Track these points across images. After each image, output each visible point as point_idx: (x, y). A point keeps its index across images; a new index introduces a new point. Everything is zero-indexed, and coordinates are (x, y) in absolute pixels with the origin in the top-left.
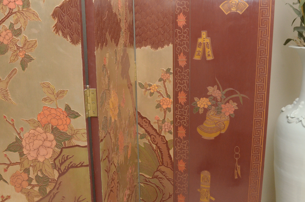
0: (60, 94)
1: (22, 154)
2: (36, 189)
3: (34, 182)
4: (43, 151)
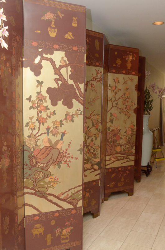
0: (133, 123)
1: (126, 133)
2: (128, 140)
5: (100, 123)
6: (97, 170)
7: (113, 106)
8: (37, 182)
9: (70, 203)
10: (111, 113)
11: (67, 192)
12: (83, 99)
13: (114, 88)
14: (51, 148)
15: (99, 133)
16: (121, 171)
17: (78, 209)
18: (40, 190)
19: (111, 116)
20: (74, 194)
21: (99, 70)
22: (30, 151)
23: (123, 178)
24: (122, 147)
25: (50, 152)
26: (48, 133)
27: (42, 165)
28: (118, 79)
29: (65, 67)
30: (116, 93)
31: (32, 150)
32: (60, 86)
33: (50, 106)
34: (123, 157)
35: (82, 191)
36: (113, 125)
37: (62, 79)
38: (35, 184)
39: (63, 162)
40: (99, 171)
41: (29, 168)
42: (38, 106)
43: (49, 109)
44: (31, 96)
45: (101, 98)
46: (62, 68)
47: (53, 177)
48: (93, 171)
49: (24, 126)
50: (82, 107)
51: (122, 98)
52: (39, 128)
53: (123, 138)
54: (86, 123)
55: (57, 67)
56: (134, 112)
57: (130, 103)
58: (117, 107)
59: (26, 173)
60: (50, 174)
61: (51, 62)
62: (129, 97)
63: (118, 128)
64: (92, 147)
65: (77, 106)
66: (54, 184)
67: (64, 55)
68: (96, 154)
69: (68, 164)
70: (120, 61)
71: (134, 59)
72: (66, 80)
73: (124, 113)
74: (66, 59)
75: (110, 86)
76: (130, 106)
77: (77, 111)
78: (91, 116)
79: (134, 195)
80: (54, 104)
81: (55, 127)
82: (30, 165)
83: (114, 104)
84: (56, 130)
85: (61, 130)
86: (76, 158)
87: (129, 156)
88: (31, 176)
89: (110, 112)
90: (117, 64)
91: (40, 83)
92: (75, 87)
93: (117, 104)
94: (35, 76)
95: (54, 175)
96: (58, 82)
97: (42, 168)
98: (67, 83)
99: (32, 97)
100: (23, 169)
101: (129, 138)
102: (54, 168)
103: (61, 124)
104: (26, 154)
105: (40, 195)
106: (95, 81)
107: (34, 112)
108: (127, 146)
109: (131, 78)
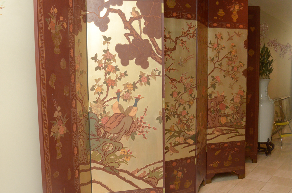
0: (242, 88)
1: (233, 101)
2: (235, 109)
3: (235, 108)
4: (238, 100)
5: (194, 87)
6: (191, 145)
7: (215, 68)
8: (106, 155)
9: (148, 182)
10: (212, 77)
11: (143, 168)
12: (161, 57)
13: (216, 46)
14: (122, 115)
15: (194, 100)
16: (227, 147)
17: (158, 190)
18: (109, 165)
19: (213, 80)
20: (152, 171)
21: (191, 24)
22: (97, 119)
23: (230, 156)
24: (229, 118)
25: (121, 120)
26: (118, 98)
27: (112, 135)
28: (220, 34)
29: (137, 19)
30: (219, 52)
31: (100, 118)
32: (131, 42)
33: (120, 66)
34: (230, 130)
35: (162, 168)
36: (215, 91)
37: (134, 34)
38: (103, 158)
39: (137, 132)
40: (195, 146)
41: (96, 139)
42: (106, 67)
43: (118, 70)
44: (96, 55)
45: (195, 57)
46: (133, 21)
47: (126, 150)
48: (186, 147)
49: (89, 89)
50: (160, 67)
51: (227, 57)
52: (107, 92)
53: (230, 107)
54: (176, 88)
55: (128, 19)
56: (243, 74)
57: (237, 64)
58: (220, 68)
59: (93, 145)
60: (122, 146)
61: (119, 15)
62: (236, 56)
63: (223, 95)
64: (184, 117)
65: (154, 65)
66: (127, 158)
67: (135, 6)
68: (190, 125)
69: (144, 135)
70: (223, 13)
71: (242, 9)
72: (139, 35)
73: (230, 75)
74: (138, 10)
75: (210, 43)
76: (238, 68)
77: (154, 72)
78: (183, 79)
79: (245, 178)
80: (125, 63)
81: (126, 90)
82: (96, 135)
83: (217, 65)
84: (128, 95)
85: (135, 94)
86: (153, 128)
87: (238, 130)
88: (99, 148)
89: (212, 74)
90: (219, 16)
91: (107, 40)
92: (150, 42)
93: (220, 65)
94: (101, 32)
95: (127, 148)
96: (130, 37)
97: (111, 139)
98: (141, 38)
99: (98, 55)
100: (89, 139)
101: (237, 107)
102: (127, 139)
103: (134, 86)
104: (92, 122)
105: (111, 171)
106: (186, 37)
107: (101, 74)
108: (235, 117)
109: (238, 33)
